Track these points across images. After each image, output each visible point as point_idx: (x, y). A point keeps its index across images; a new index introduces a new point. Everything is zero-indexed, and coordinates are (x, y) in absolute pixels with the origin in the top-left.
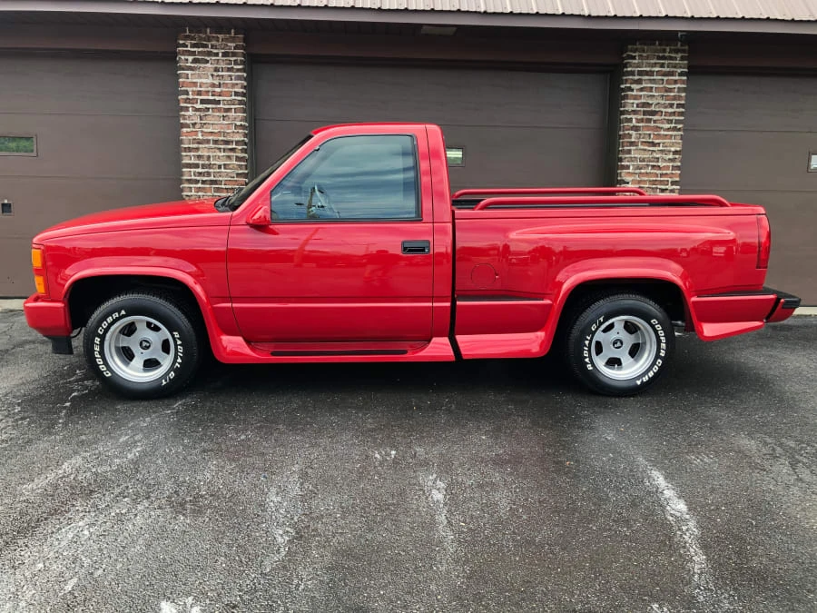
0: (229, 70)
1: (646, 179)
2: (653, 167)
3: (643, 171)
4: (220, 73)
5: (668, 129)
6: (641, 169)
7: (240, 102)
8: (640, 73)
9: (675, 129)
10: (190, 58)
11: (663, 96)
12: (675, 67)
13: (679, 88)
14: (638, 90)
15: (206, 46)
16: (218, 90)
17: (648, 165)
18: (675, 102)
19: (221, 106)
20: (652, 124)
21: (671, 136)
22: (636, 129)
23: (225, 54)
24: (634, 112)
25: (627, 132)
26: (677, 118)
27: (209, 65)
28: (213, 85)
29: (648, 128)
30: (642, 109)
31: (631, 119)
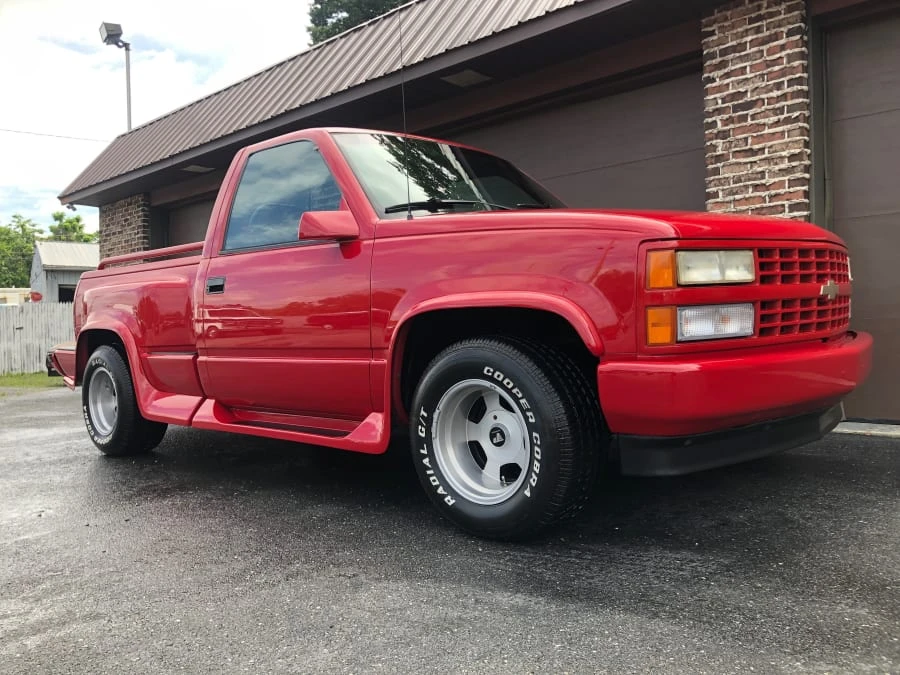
1: (745, 208)
2: (756, 187)
3: (737, 197)
5: (777, 123)
6: (736, 193)
8: (724, 52)
9: (787, 121)
11: (762, 75)
12: (780, 26)
13: (788, 55)
14: (721, 78)
17: (747, 187)
18: (785, 79)
20: (750, 121)
21: (783, 132)
22: (723, 135)
24: (719, 111)
25: (708, 144)
26: (789, 103)
29: (744, 130)
30: (730, 104)
31: (715, 122)
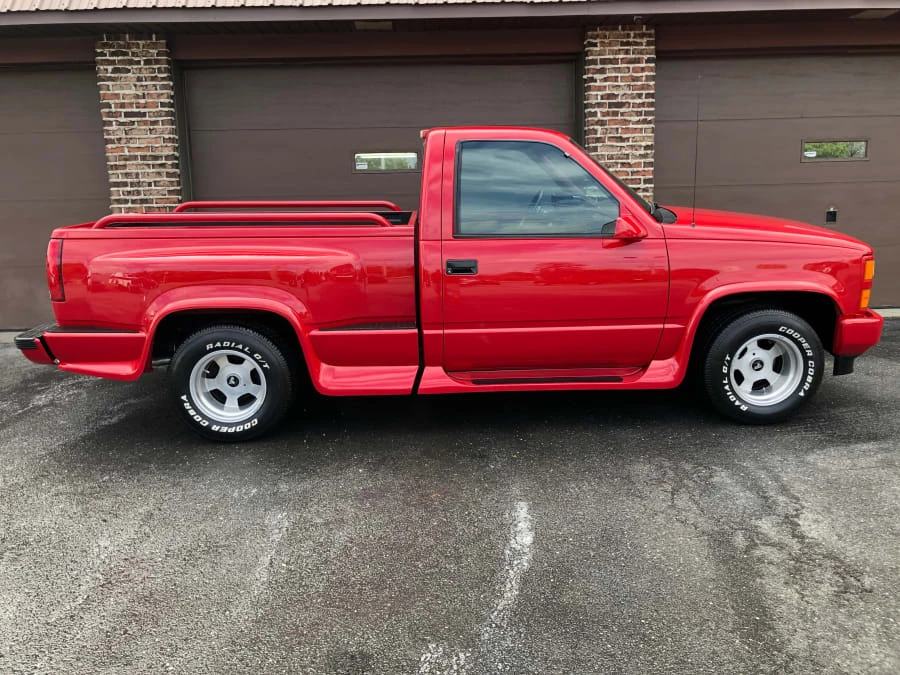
0: (153, 79)
2: (623, 164)
4: (144, 83)
5: (638, 122)
7: (167, 114)
8: (603, 62)
9: (645, 122)
10: (110, 68)
11: (629, 86)
12: (641, 54)
13: (647, 76)
14: (601, 80)
15: (126, 54)
16: (142, 101)
17: (617, 163)
18: (644, 92)
19: (147, 118)
20: (619, 117)
21: (641, 129)
22: (602, 123)
23: (147, 62)
24: (599, 105)
25: (591, 127)
26: (647, 109)
27: (130, 75)
28: (137, 97)
29: (616, 122)
30: (607, 101)
31: (596, 112)
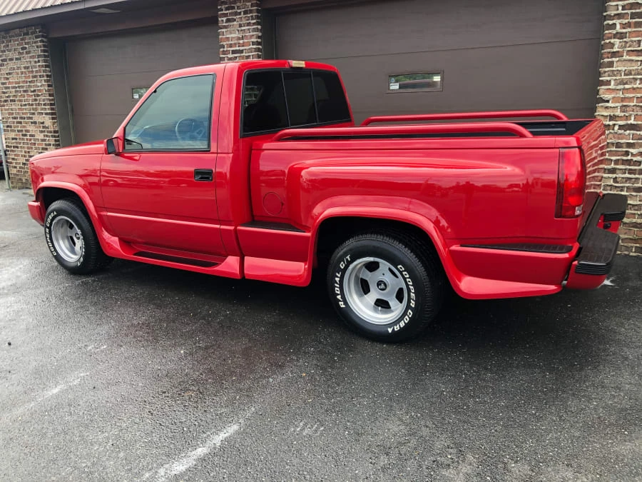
0: (249, 24)
1: (631, 95)
3: (627, 86)
4: (243, 28)
6: (626, 83)
7: (258, 50)
10: (224, 19)
15: (233, 8)
16: (241, 42)
17: (636, 79)
19: (244, 54)
22: (621, 36)
23: (245, 13)
24: (619, 16)
25: (607, 41)
27: (235, 23)
28: (239, 39)
30: (629, 12)
31: (615, 24)
